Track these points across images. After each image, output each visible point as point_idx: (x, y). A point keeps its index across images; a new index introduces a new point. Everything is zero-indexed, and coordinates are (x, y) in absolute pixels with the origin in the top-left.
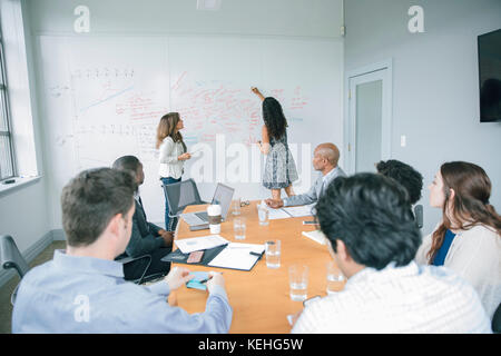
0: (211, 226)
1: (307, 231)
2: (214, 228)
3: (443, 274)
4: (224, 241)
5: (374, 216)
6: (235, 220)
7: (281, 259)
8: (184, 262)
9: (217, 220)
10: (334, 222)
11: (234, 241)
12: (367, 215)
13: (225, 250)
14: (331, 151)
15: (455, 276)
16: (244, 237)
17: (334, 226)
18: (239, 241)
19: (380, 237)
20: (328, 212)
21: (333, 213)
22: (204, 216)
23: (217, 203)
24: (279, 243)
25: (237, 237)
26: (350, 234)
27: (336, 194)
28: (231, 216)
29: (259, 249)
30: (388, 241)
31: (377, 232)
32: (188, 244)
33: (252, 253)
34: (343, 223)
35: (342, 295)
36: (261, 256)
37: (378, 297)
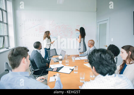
0: (60, 61)
1: (85, 64)
2: (60, 62)
3: (122, 77)
4: (63, 66)
5: (103, 62)
6: (66, 60)
7: (78, 71)
8: (52, 71)
9: (61, 60)
10: (92, 62)
11: (65, 66)
12: (101, 61)
13: (63, 68)
14: (92, 42)
15: (125, 77)
16: (68, 65)
17: (92, 63)
18: (67, 66)
19: (104, 68)
20: (91, 59)
21: (92, 59)
22: (58, 59)
23: (61, 55)
24: (77, 66)
25: (66, 65)
26: (96, 65)
27: (94, 54)
28: (65, 59)
29: (72, 68)
30: (106, 69)
31: (104, 66)
32: (53, 66)
33: (70, 69)
34: (95, 62)
35: (93, 81)
36: (72, 70)
37: (103, 82)
